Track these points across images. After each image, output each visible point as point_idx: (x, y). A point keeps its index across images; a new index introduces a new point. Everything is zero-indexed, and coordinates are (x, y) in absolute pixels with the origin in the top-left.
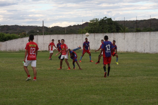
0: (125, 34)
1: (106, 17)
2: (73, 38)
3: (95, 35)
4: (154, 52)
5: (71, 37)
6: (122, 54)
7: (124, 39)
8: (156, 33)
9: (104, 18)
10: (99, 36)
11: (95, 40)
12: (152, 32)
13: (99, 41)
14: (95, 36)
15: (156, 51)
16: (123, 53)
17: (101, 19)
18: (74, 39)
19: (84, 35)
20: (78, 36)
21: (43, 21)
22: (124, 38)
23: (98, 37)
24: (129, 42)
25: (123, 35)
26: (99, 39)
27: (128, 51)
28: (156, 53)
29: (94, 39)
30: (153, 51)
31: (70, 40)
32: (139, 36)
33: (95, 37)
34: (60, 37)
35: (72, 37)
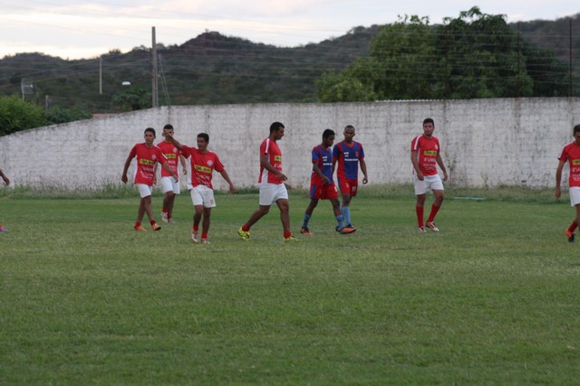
1: (475, 11)
2: (388, 125)
3: (518, 108)
5: (373, 119)
9: (464, 14)
10: (544, 111)
11: (523, 135)
13: (546, 141)
14: (524, 112)
17: (446, 19)
18: (395, 127)
19: (452, 106)
20: (416, 113)
21: (154, 29)
23: (537, 118)
26: (541, 130)
29: (517, 128)
31: (369, 131)
33: (517, 115)
34: (311, 115)
35: (381, 120)
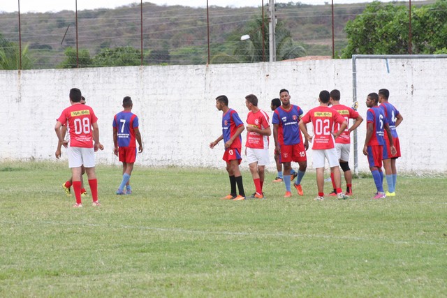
0: (25, 79)
4: (159, 158)
6: (11, 170)
7: (19, 100)
8: (170, 72)
12: (149, 68)
15: (169, 157)
16: (17, 166)
22: (16, 95)
24: (42, 113)
25: (15, 82)
27: (37, 156)
28: (169, 167)
30: (153, 157)
32: (91, 87)
